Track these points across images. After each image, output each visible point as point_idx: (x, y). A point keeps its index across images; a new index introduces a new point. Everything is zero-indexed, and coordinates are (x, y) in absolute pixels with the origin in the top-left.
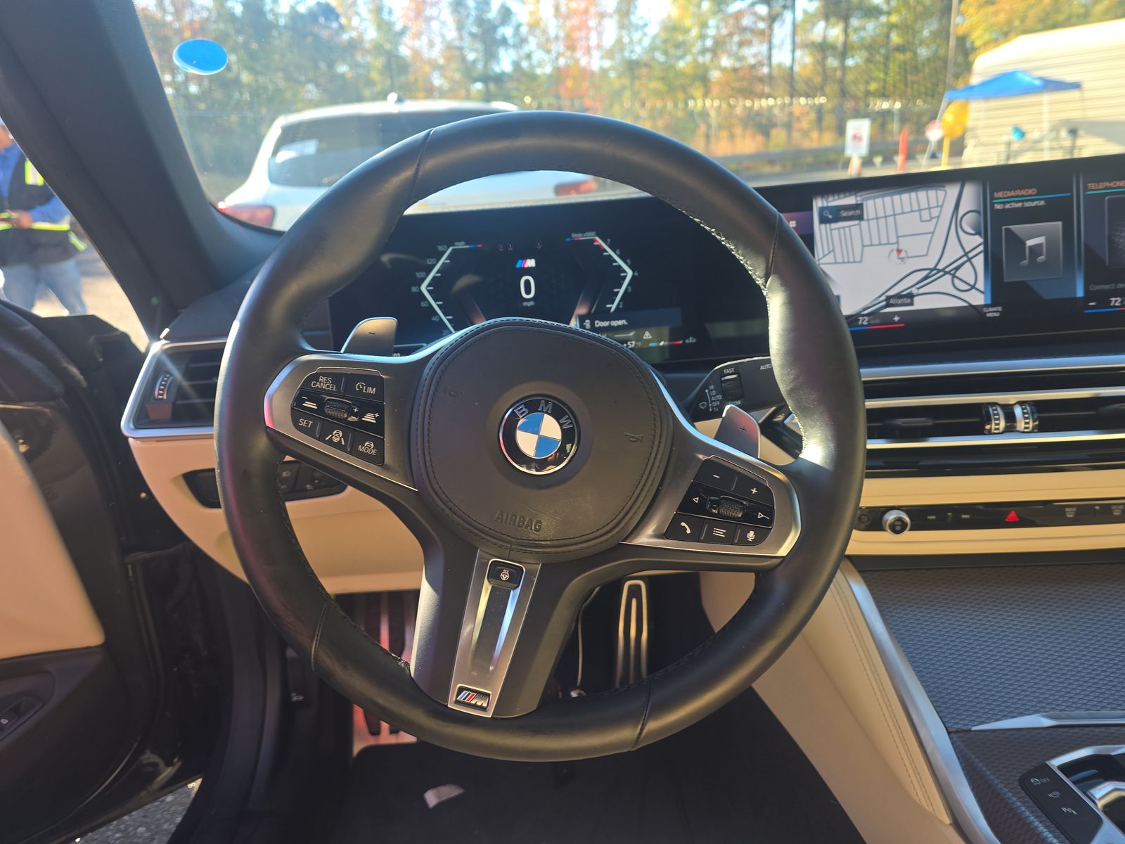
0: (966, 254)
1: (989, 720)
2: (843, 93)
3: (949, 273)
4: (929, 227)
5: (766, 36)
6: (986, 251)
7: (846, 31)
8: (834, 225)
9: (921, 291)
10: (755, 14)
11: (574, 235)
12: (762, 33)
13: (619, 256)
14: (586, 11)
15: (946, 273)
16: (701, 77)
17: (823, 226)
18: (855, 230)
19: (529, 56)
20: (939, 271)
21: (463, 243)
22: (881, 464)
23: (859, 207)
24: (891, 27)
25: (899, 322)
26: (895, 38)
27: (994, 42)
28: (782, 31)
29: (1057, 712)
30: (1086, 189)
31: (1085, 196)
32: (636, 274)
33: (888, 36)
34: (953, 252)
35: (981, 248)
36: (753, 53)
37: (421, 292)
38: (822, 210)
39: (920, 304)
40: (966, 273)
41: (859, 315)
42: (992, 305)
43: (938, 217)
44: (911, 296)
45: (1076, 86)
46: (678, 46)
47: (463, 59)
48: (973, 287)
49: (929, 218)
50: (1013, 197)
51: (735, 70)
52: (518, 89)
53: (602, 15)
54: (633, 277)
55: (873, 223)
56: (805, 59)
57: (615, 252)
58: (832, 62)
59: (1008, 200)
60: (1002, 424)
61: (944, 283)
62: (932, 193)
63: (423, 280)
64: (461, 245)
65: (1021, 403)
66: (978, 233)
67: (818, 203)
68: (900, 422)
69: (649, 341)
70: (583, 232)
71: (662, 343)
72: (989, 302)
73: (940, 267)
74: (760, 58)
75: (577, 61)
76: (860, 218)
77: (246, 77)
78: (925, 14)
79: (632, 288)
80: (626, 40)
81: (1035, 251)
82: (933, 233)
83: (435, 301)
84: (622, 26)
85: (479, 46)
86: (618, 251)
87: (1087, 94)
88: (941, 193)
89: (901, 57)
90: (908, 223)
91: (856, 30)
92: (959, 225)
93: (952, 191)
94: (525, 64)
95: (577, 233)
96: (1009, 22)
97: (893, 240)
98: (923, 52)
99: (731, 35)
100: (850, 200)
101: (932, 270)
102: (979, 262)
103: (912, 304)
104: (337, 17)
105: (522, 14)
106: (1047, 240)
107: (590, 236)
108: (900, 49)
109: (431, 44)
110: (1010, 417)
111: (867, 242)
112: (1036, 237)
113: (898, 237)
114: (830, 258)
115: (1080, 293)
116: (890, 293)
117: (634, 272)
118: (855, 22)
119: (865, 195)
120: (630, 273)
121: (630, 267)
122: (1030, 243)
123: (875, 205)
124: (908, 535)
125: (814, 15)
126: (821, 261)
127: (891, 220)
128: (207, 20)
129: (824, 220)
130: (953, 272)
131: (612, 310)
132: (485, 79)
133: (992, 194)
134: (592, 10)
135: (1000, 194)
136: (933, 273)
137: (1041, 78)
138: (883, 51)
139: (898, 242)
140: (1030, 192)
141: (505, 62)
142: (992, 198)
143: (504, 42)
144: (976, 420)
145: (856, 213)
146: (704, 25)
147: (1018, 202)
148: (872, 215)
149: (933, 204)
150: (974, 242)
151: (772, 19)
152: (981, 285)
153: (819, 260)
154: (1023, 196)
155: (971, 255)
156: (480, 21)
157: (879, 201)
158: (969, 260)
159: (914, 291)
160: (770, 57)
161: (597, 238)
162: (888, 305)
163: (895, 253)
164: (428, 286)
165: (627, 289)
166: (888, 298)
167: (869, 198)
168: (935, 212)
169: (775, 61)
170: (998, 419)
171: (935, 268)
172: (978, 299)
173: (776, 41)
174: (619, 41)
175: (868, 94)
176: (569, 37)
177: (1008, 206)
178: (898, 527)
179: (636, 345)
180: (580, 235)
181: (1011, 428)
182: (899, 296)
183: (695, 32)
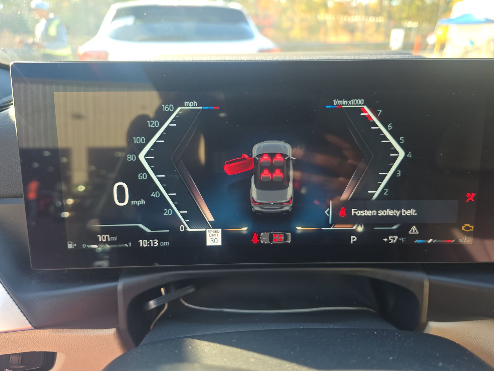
2: (390, 17)
11: (337, 102)
13: (390, 132)
21: (195, 103)
32: (409, 156)
37: (138, 161)
54: (405, 158)
57: (386, 127)
63: (143, 146)
64: (191, 105)
69: (415, 237)
70: (349, 98)
71: (430, 241)
79: (401, 173)
83: (156, 174)
86: (390, 126)
95: (341, 99)
107: (357, 103)
117: (406, 154)
120: (402, 154)
121: (402, 146)
131: (375, 197)
161: (365, 108)
164: (146, 155)
165: (395, 173)
175: (401, 18)
179: (398, 240)
180: (344, 102)
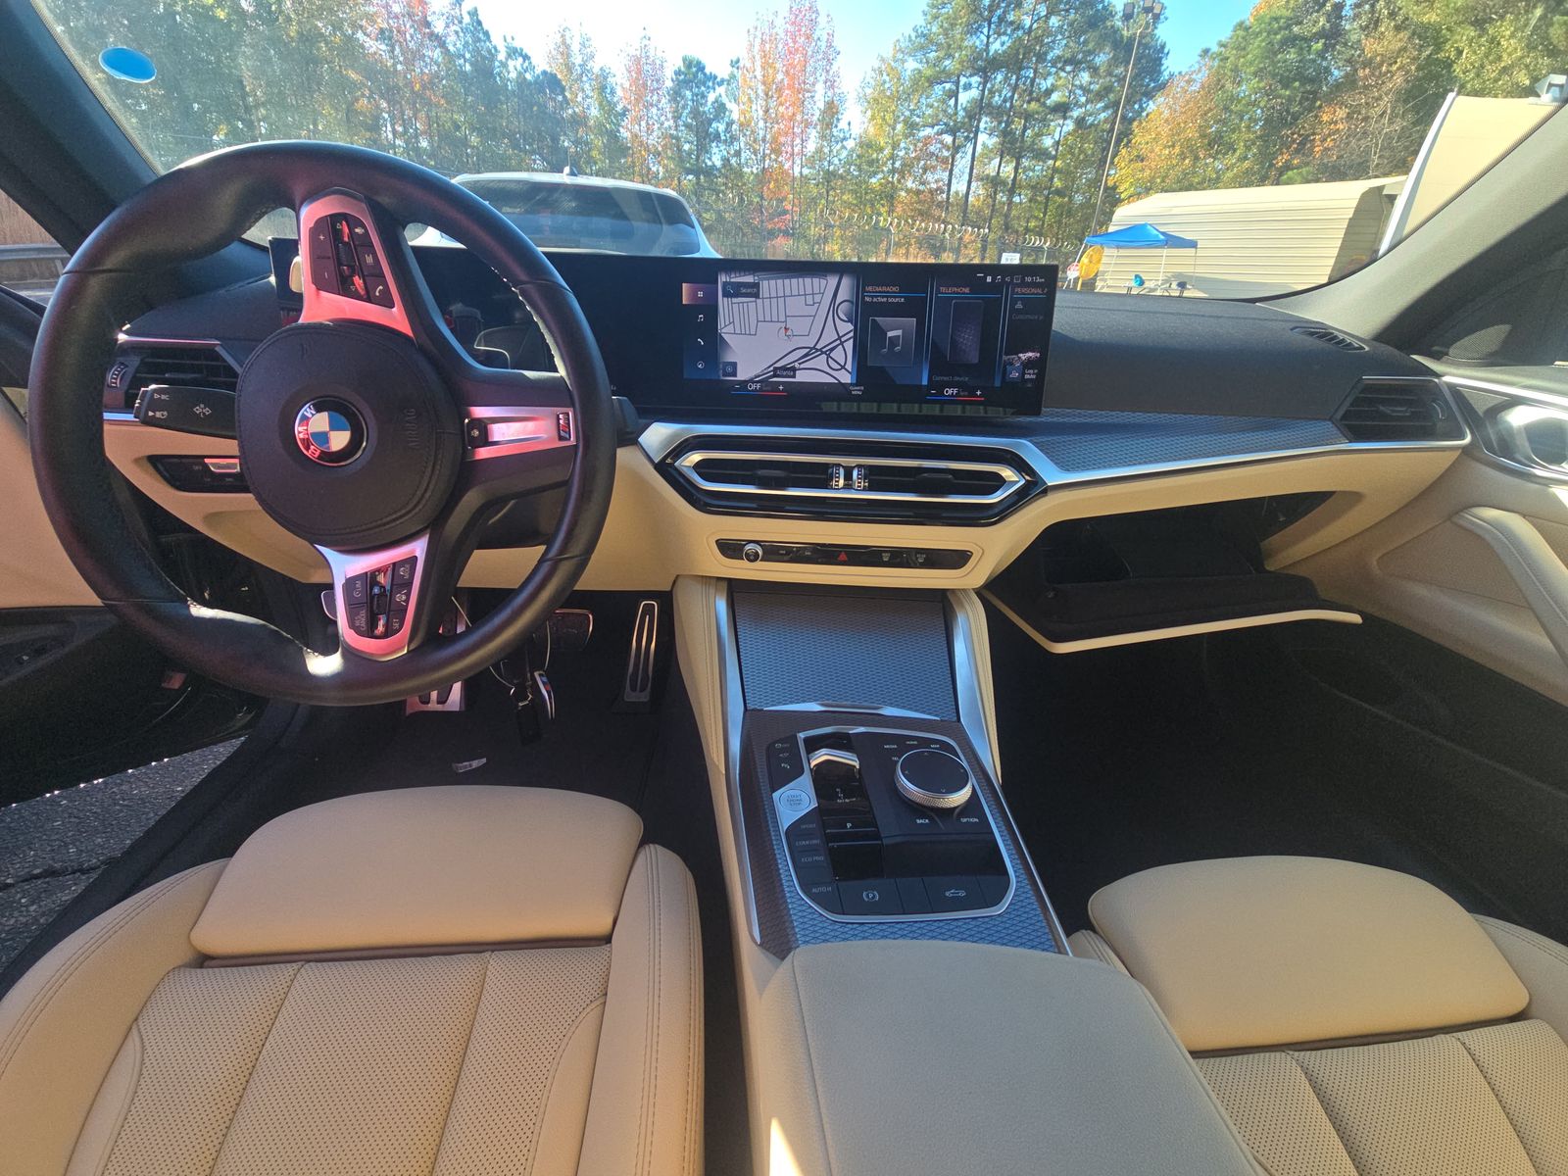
0: (840, 338)
1: (779, 703)
2: (1007, 227)
3: (825, 353)
4: (812, 310)
5: (949, 164)
6: (855, 337)
7: (1016, 169)
8: (735, 300)
9: (802, 366)
10: (941, 142)
12: (944, 161)
14: (792, 118)
15: (822, 353)
16: (889, 196)
17: (726, 299)
18: (752, 306)
19: (738, 154)
20: (817, 350)
22: (754, 505)
23: (756, 285)
24: (1055, 170)
25: (783, 391)
26: (1057, 183)
27: (1138, 196)
28: (962, 163)
29: (830, 702)
30: (938, 291)
31: (937, 297)
33: (1052, 179)
34: (830, 336)
35: (852, 334)
36: (936, 178)
38: (725, 284)
39: (802, 377)
40: (838, 354)
41: (751, 381)
42: (856, 385)
43: (820, 303)
44: (794, 370)
45: (1193, 244)
46: (871, 163)
47: (679, 149)
48: (843, 367)
49: (812, 303)
50: (880, 292)
51: (918, 192)
52: (725, 184)
53: (808, 124)
55: (767, 302)
56: (979, 190)
58: (1002, 197)
59: (877, 294)
60: (841, 482)
61: (820, 362)
62: (816, 281)
65: (859, 466)
66: (850, 321)
67: (723, 278)
68: (761, 472)
72: (855, 382)
73: (818, 347)
74: (941, 184)
75: (781, 165)
76: (756, 296)
77: (474, 140)
78: (1086, 162)
80: (826, 150)
81: (894, 341)
82: (814, 316)
84: (823, 137)
85: (692, 137)
87: (1200, 253)
88: (823, 282)
89: (1059, 200)
90: (796, 305)
91: (1026, 170)
92: (836, 312)
93: (833, 280)
94: (733, 161)
96: (1152, 180)
97: (782, 319)
98: (1078, 198)
99: (918, 159)
100: (749, 279)
101: (811, 349)
102: (849, 345)
103: (794, 377)
104: (563, 90)
105: (735, 111)
106: (903, 333)
108: (1059, 193)
109: (649, 130)
110: (848, 476)
111: (761, 318)
112: (896, 330)
113: (786, 316)
114: (730, 328)
115: (925, 382)
116: (778, 365)
118: (1025, 162)
119: (762, 275)
122: (890, 334)
123: (770, 286)
124: (759, 564)
125: (991, 151)
126: (723, 331)
127: (781, 300)
128: (436, 75)
129: (726, 294)
130: (828, 353)
132: (697, 171)
133: (864, 288)
134: (799, 117)
135: (870, 288)
136: (812, 352)
137: (1163, 233)
138: (1046, 192)
139: (786, 321)
140: (894, 289)
141: (716, 157)
142: (864, 291)
143: (717, 136)
144: (820, 476)
145: (753, 291)
146: (895, 146)
147: (883, 296)
148: (767, 295)
149: (816, 291)
150: (846, 328)
151: (956, 149)
152: (849, 366)
153: (721, 329)
154: (888, 292)
155: (843, 339)
156: (696, 113)
157: (773, 282)
158: (842, 343)
159: (797, 365)
160: (949, 185)
162: (775, 376)
163: (783, 330)
166: (776, 369)
167: (765, 279)
168: (817, 298)
169: (953, 189)
170: (838, 477)
171: (814, 348)
172: (846, 378)
173: (956, 171)
174: (819, 150)
175: (1027, 230)
176: (775, 140)
177: (875, 300)
178: (753, 558)
181: (848, 486)
182: (784, 368)
183: (887, 151)
